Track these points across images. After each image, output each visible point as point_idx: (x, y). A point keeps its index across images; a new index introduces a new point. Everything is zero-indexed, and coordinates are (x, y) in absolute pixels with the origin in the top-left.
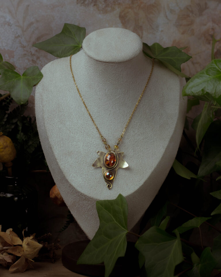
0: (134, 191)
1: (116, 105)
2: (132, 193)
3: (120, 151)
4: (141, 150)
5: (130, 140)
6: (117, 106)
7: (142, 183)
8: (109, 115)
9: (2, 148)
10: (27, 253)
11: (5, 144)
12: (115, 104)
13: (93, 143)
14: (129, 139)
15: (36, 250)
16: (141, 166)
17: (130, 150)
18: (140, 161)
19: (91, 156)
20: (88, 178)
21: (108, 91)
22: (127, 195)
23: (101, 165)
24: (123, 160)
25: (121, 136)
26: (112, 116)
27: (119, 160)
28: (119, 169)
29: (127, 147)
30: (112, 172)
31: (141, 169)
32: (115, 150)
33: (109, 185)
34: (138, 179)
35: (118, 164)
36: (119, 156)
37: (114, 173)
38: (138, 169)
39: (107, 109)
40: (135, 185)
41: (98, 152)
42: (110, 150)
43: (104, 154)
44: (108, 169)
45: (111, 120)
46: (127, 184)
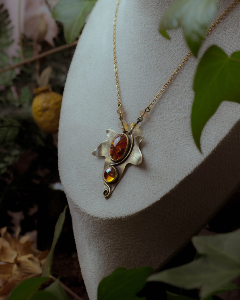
0: (141, 209)
1: (153, 51)
2: (137, 213)
3: (141, 135)
4: (176, 138)
5: (162, 116)
7: (157, 197)
8: (140, 68)
9: (40, 111)
10: (15, 278)
11: (45, 105)
12: (152, 50)
13: (108, 114)
14: (161, 114)
15: (31, 276)
16: (166, 168)
18: (168, 157)
19: (99, 137)
20: (84, 172)
21: (145, 25)
22: (129, 215)
23: (105, 154)
24: (138, 151)
25: (148, 108)
26: (144, 71)
27: (133, 150)
28: (129, 165)
29: (154, 129)
30: (117, 169)
31: (164, 172)
32: (131, 132)
33: (106, 191)
34: (154, 190)
35: (130, 157)
36: (135, 142)
37: (120, 171)
38: (160, 172)
39: (139, 58)
40: (146, 199)
41: (108, 132)
42: (125, 130)
43: (115, 136)
44: (113, 163)
45: (141, 78)
46: (134, 195)
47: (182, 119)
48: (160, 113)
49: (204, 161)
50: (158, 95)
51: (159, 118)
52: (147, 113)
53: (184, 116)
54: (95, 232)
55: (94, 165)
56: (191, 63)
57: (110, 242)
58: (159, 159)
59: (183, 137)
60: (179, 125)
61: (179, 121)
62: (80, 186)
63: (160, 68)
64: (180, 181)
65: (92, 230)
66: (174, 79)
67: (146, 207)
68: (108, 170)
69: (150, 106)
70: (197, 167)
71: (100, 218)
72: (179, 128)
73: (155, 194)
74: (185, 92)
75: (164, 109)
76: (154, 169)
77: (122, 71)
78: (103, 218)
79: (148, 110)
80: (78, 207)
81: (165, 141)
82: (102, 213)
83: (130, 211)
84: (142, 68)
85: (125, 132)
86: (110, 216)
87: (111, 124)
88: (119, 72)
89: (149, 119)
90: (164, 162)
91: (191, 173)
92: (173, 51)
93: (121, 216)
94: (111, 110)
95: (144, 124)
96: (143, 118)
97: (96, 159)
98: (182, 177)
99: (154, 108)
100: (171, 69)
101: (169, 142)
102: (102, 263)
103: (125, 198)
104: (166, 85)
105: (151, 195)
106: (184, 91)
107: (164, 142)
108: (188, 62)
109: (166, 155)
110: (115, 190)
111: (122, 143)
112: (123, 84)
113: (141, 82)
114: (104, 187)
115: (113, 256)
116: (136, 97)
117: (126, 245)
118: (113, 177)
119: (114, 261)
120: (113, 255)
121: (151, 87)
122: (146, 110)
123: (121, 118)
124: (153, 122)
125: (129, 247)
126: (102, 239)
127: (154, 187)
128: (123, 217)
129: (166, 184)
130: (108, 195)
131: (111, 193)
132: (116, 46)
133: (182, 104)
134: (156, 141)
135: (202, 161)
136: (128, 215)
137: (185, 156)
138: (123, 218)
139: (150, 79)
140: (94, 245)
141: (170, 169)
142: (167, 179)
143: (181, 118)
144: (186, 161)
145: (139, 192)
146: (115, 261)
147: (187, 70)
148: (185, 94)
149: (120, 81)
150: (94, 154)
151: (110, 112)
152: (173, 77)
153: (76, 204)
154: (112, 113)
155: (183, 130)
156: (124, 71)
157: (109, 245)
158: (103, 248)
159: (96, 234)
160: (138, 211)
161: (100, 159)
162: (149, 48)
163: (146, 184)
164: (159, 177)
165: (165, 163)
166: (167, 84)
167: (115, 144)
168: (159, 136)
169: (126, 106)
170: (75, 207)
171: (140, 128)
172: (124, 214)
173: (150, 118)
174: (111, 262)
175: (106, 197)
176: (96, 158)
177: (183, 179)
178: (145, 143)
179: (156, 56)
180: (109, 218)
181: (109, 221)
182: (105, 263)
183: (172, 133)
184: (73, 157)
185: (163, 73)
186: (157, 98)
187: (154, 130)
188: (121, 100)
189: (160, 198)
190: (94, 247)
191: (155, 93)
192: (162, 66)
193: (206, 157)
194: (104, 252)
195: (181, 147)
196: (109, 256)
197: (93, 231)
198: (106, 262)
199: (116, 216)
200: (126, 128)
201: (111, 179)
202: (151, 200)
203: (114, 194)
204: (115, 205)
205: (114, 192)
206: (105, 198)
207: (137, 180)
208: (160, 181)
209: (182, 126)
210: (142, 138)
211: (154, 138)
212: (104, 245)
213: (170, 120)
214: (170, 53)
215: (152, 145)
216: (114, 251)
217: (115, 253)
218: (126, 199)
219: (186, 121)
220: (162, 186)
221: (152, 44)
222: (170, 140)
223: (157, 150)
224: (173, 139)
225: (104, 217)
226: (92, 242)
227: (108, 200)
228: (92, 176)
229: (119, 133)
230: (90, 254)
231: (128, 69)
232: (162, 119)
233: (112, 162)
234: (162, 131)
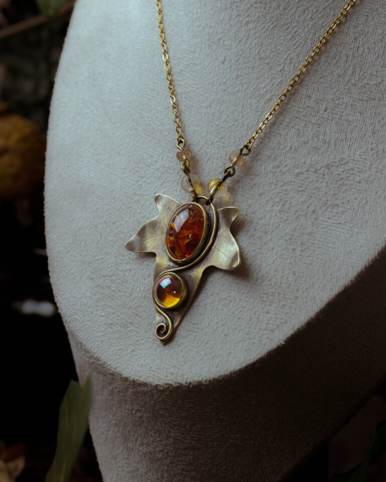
0: (244, 365)
1: (251, 26)
3: (233, 204)
4: (311, 209)
5: (277, 163)
6: (252, 32)
7: (278, 337)
8: (223, 63)
12: (248, 23)
13: (156, 162)
14: (275, 159)
16: (294, 274)
17: (271, 203)
18: (297, 251)
19: (139, 211)
20: (109, 287)
22: (217, 377)
23: (154, 248)
24: (230, 240)
25: (246, 147)
26: (232, 69)
27: (217, 239)
28: (211, 270)
29: (260, 191)
30: (183, 278)
31: (290, 284)
32: (212, 198)
33: (161, 328)
34: (271, 322)
35: (211, 252)
36: (220, 220)
37: (190, 284)
38: (281, 283)
39: (219, 40)
40: (254, 343)
41: (157, 199)
42: (196, 195)
43: (174, 208)
44: (173, 267)
45: (225, 83)
46: (226, 335)
47: (322, 169)
48: (273, 156)
49: (378, 258)
50: (267, 119)
51: (271, 166)
52: (244, 157)
53: (326, 163)
54: (139, 414)
55: (130, 270)
56: (334, 49)
57: (173, 434)
58: (276, 254)
59: (328, 207)
60: (317, 181)
61: (315, 172)
62: (102, 316)
63: (267, 61)
64: (327, 301)
65: (133, 409)
66: (300, 83)
67: (256, 359)
68: (165, 283)
69: (250, 142)
70: (362, 271)
71: (151, 385)
72: (316, 188)
73: (273, 331)
74: (326, 110)
75: (282, 147)
76: (267, 277)
77: (181, 70)
78: (160, 385)
79: (245, 151)
80: (99, 363)
81: (288, 217)
82: (156, 374)
83: (219, 369)
84: (226, 63)
85: (197, 199)
86: (175, 380)
87: (164, 182)
88: (173, 72)
89: (248, 171)
90: (288, 261)
91: (350, 284)
92: (294, 24)
93: (200, 379)
94: (162, 154)
95: (238, 182)
96: (236, 168)
97: (135, 257)
98: (331, 294)
99: (258, 145)
100: (291, 63)
101: (296, 218)
102: (156, 477)
103: (206, 341)
104: (283, 98)
105: (265, 332)
106: (323, 107)
107: (285, 218)
108: (329, 46)
109: (291, 247)
110: (183, 324)
111: (194, 224)
112: (186, 98)
113: (226, 92)
114: (157, 317)
115: (180, 463)
116: (217, 123)
117: (208, 440)
118: (176, 296)
119: (182, 474)
120: (179, 461)
121: (249, 102)
122: (241, 150)
123: (187, 171)
124: (258, 175)
125: (216, 443)
126: (156, 427)
127: (270, 316)
128: (203, 382)
129: (295, 309)
130: (167, 336)
131: (174, 331)
132: (165, 18)
133: (321, 137)
134: (268, 216)
135: (373, 257)
136: (214, 379)
137: (333, 248)
138: (204, 385)
139: (246, 86)
140: (136, 441)
141: (303, 277)
142: (297, 298)
143: (318, 168)
144: (336, 259)
145: (235, 329)
146: (184, 472)
147: (327, 64)
148: (326, 115)
149: (179, 90)
150: (130, 247)
151: (159, 156)
152: (297, 79)
153: (95, 356)
154: (165, 158)
155: (326, 193)
156: (187, 70)
157: (172, 440)
158: (157, 446)
159: (141, 417)
160: (238, 368)
161: (143, 257)
162: (242, 19)
163: (252, 309)
164: (279, 293)
165: (290, 263)
166: (285, 95)
167: (177, 226)
168: (273, 205)
169: (194, 143)
170: (92, 361)
171: (231, 190)
172: (206, 377)
173: (250, 168)
174: (175, 476)
175: (162, 341)
176: (133, 255)
177: (334, 296)
178: (243, 222)
179: (257, 35)
180: (172, 385)
181: (172, 391)
182: (162, 477)
183: (303, 199)
184: (81, 255)
185: (275, 72)
186: (264, 124)
187: (261, 194)
188: (183, 131)
189: (285, 338)
190: (138, 444)
191: (259, 114)
192: (271, 56)
193: (380, 248)
194: (160, 456)
195: (323, 228)
196: (171, 463)
197: (134, 412)
198: (165, 475)
199: (189, 381)
200: (199, 191)
201: (172, 302)
202: (265, 344)
203: (181, 332)
204: (183, 356)
205: (180, 328)
206: (159, 342)
207: (231, 301)
208: (281, 303)
209: (324, 184)
210: (235, 211)
211: (262, 210)
212: (161, 441)
213: (296, 171)
214: (288, 28)
215: (260, 226)
216: (183, 453)
217: (184, 457)
218: (207, 343)
219: (332, 173)
220: (287, 313)
221: (247, 11)
222: (298, 213)
223: (269, 237)
224: (304, 213)
225: (161, 383)
226: (132, 434)
227: (167, 346)
228: (127, 295)
229: (184, 202)
230: (128, 459)
231: (195, 64)
232: (278, 170)
233: (171, 264)
234: (280, 195)
